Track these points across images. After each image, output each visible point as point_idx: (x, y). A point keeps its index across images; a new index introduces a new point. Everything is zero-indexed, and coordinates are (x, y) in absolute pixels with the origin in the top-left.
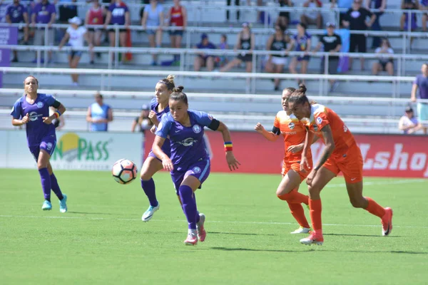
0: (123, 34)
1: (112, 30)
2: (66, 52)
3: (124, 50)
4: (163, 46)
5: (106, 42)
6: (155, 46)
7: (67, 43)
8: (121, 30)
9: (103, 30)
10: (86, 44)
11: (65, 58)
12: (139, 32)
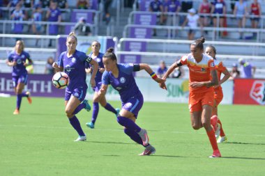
0: (222, 20)
1: (215, 17)
2: (186, 30)
3: (222, 29)
4: (246, 27)
5: (212, 24)
6: (242, 27)
7: (187, 25)
8: (221, 17)
9: (209, 17)
10: (198, 25)
11: (186, 34)
12: (232, 18)
